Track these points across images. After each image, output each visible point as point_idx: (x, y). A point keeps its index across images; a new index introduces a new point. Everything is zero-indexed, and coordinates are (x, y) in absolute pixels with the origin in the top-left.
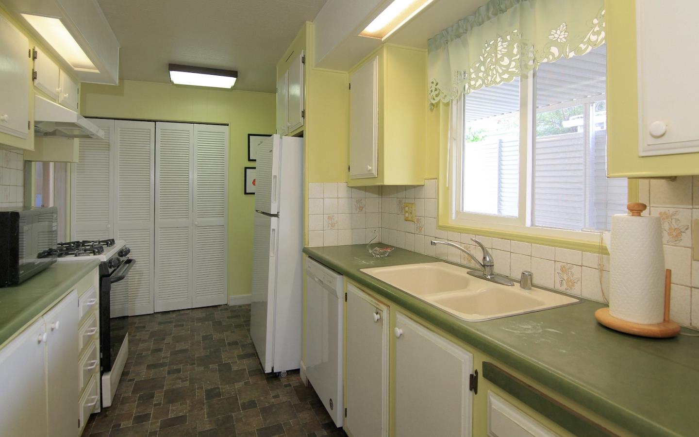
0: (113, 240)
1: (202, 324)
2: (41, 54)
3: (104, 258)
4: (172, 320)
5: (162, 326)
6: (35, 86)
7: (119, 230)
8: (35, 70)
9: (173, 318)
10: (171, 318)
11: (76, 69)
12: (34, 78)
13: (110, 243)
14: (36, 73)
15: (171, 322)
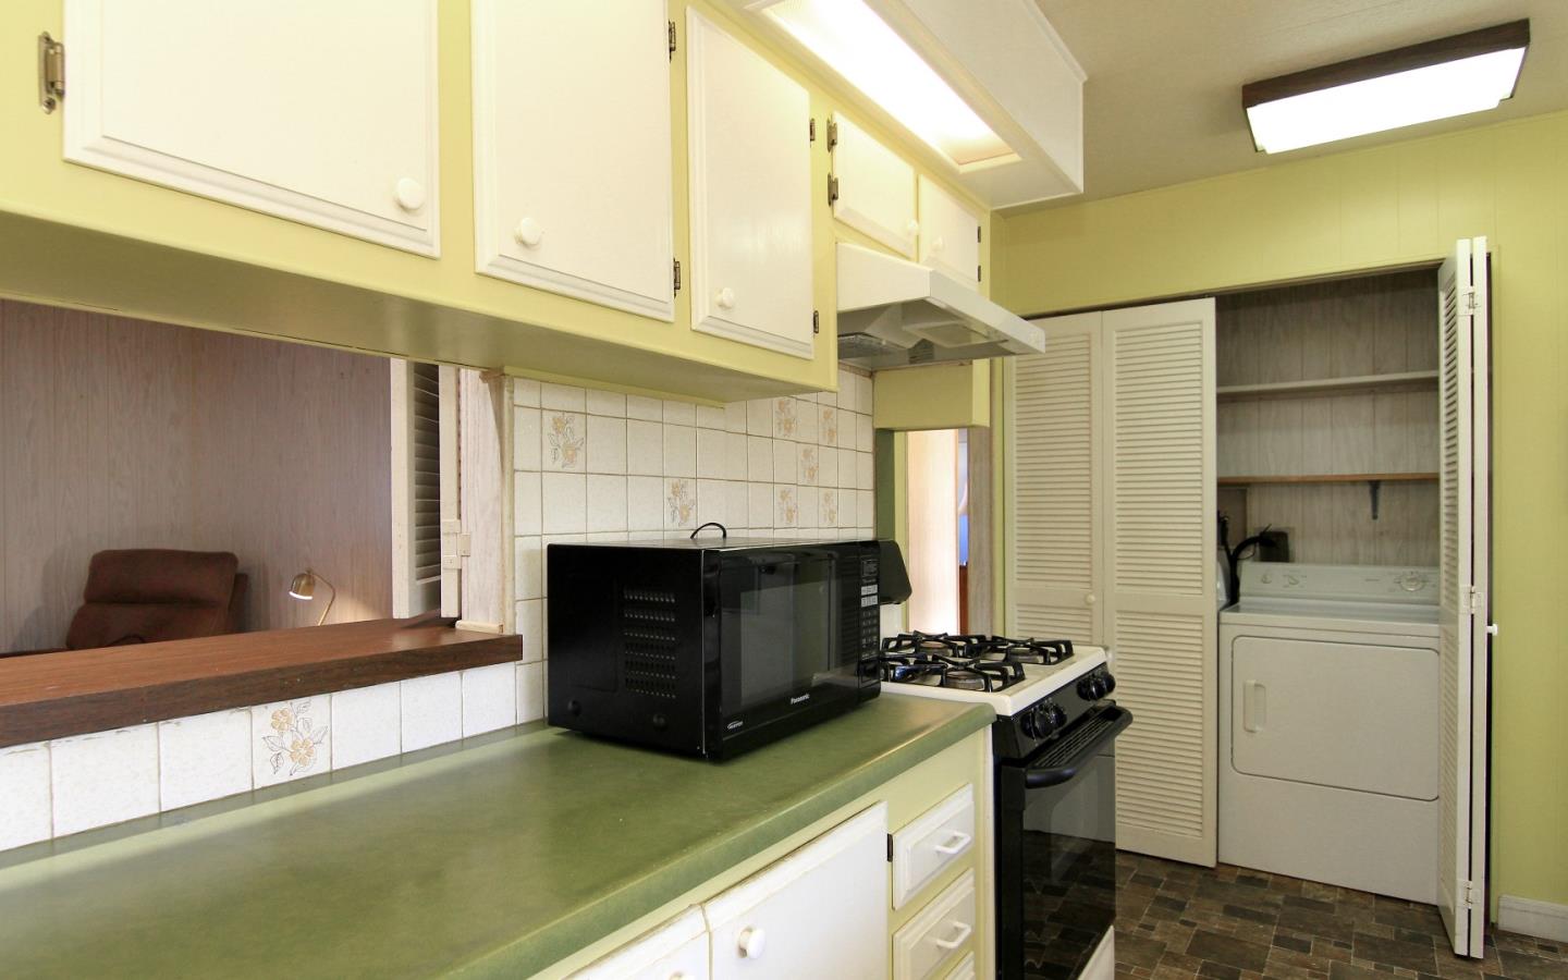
0: (1068, 645)
1: (1376, 967)
2: (847, 130)
3: (1009, 703)
4: (1272, 911)
5: (1237, 924)
6: (836, 219)
7: (1119, 612)
8: (835, 176)
9: (1277, 906)
10: (1267, 904)
11: (963, 169)
12: (833, 197)
13: (1062, 652)
14: (836, 182)
15: (1265, 919)
